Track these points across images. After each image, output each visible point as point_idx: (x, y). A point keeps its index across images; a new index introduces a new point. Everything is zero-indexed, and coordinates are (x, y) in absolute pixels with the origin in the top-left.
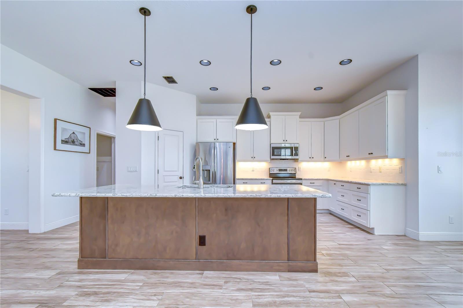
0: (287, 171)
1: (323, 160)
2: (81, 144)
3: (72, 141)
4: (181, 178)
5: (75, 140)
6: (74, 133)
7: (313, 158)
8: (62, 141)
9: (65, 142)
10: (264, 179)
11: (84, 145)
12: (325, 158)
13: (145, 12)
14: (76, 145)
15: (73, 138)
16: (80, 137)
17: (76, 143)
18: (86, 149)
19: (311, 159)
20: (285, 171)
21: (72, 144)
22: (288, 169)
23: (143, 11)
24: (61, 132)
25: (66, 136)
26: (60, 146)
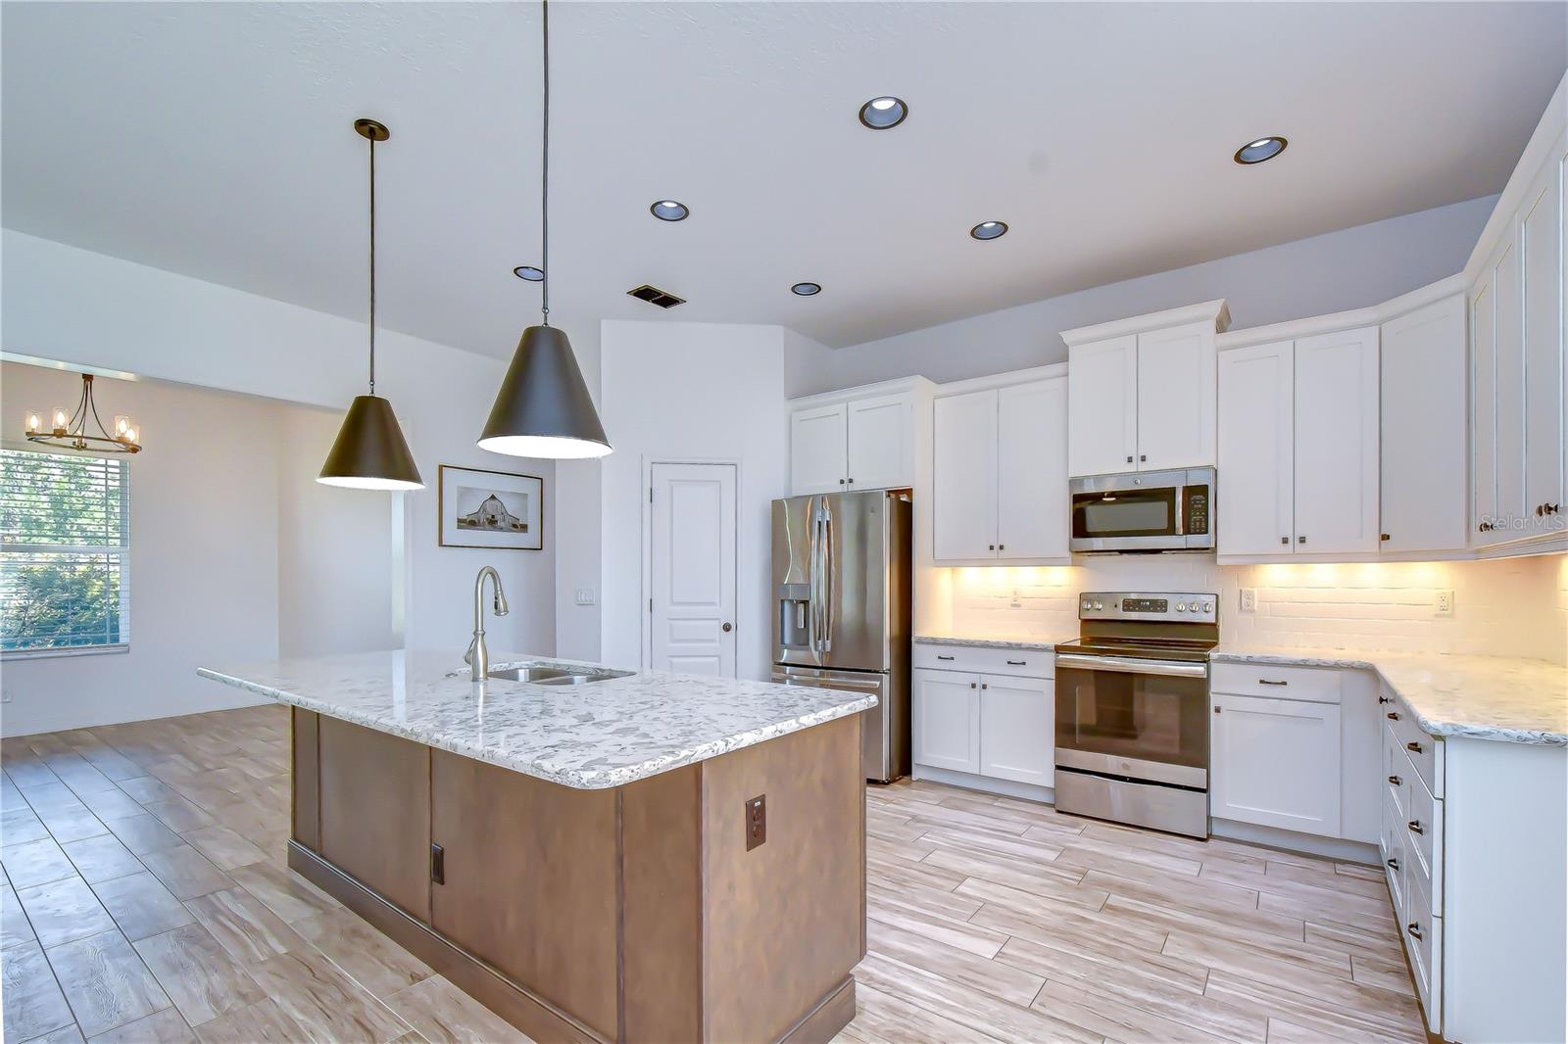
0: (1166, 611)
1: (1376, 549)
2: (515, 526)
3: (487, 519)
4: (727, 628)
5: (498, 517)
6: (493, 497)
7: (1302, 540)
8: (459, 521)
9: (469, 523)
10: (1019, 647)
11: (524, 528)
12: (1386, 537)
13: (371, 130)
14: (501, 529)
15: (490, 510)
16: (511, 507)
17: (500, 524)
18: (530, 539)
19: (1295, 546)
20: (1155, 611)
21: (487, 526)
22: (1172, 601)
23: (366, 128)
24: (458, 501)
25: (472, 508)
26: (452, 534)
